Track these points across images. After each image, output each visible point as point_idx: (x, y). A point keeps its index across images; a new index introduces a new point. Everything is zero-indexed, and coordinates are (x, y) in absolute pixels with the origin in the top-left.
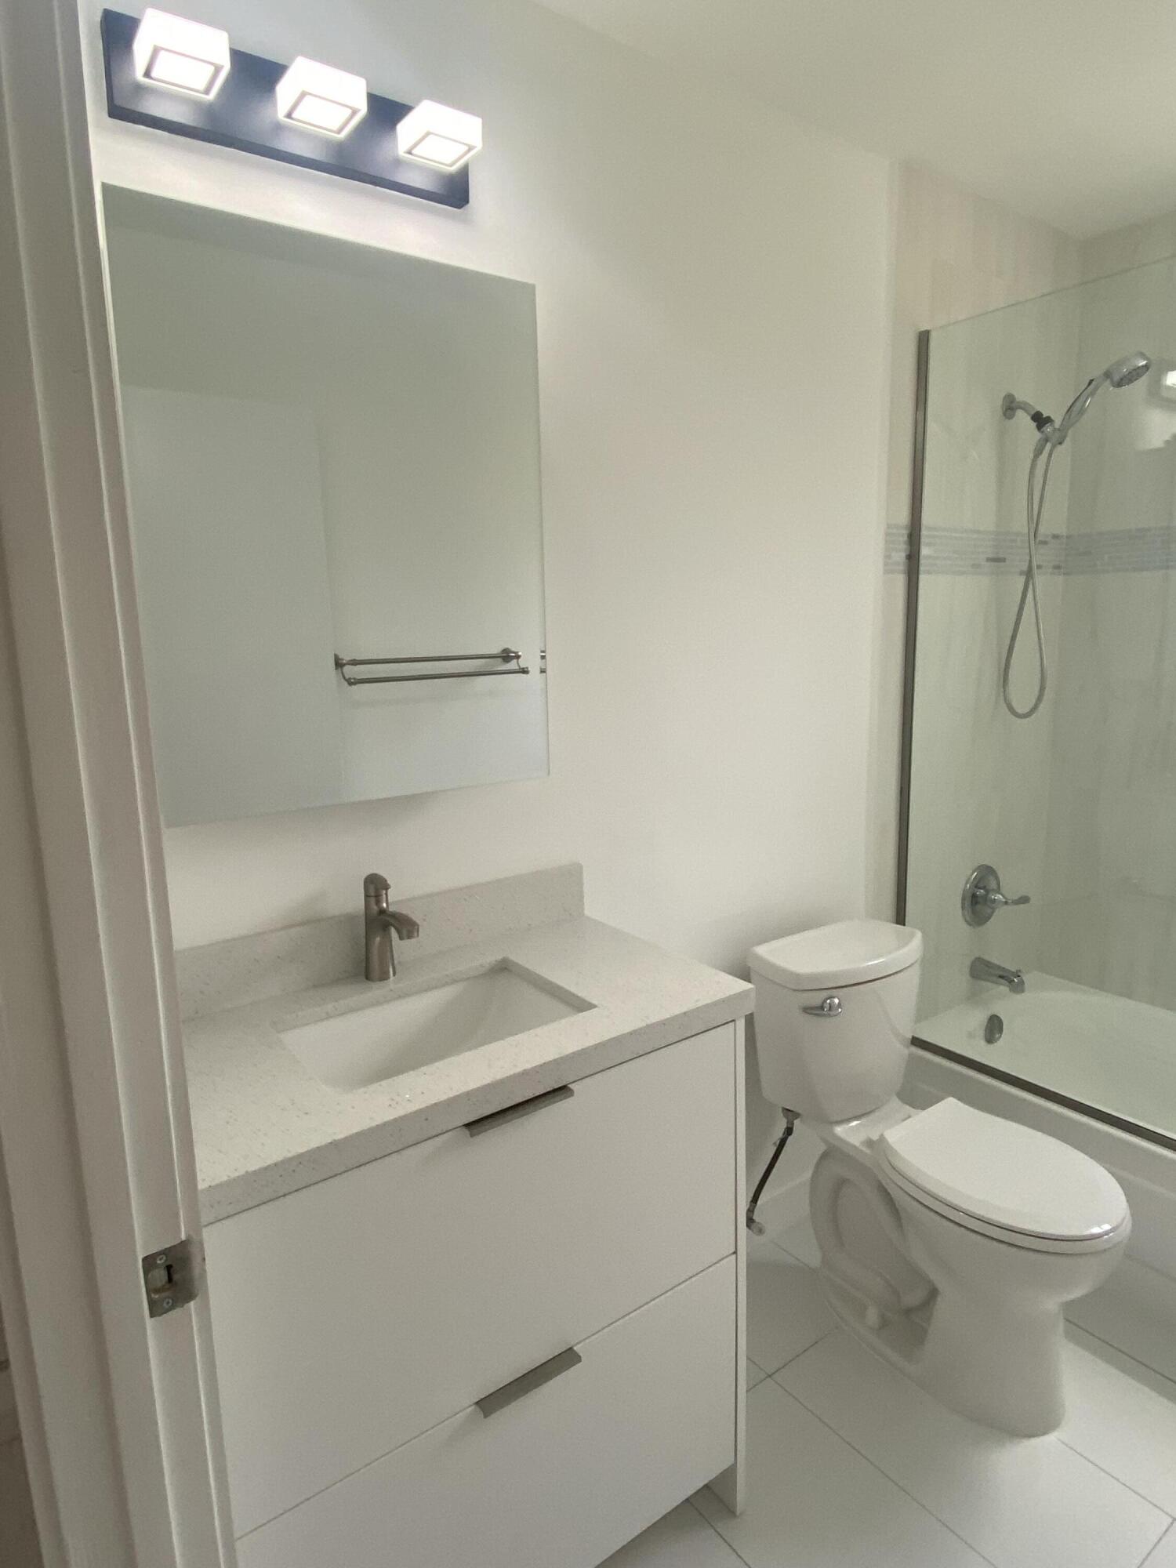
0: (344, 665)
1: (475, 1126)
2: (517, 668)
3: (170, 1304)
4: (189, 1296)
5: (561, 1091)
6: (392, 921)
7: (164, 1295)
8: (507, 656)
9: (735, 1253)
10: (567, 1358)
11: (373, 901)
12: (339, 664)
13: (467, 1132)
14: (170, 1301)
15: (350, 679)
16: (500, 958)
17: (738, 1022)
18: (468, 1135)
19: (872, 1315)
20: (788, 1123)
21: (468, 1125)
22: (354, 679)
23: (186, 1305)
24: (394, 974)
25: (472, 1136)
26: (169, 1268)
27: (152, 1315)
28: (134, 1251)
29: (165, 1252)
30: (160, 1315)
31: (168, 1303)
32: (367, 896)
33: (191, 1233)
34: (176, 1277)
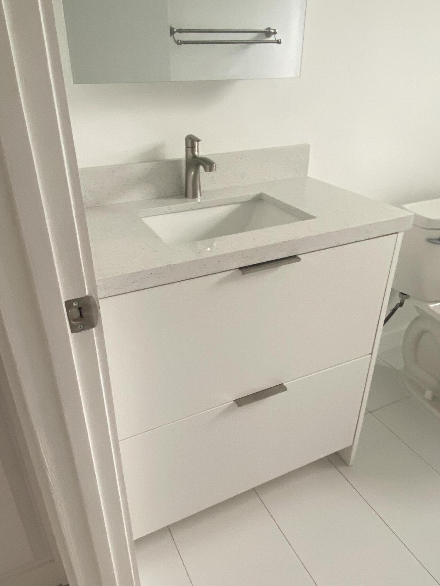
0: (175, 32)
1: (244, 269)
2: (274, 39)
3: (82, 328)
4: (93, 325)
5: (294, 258)
6: (202, 162)
7: (79, 322)
8: (268, 33)
9: (371, 354)
10: (280, 388)
11: (190, 150)
12: (172, 32)
13: (240, 272)
14: (82, 326)
15: (178, 41)
16: (258, 192)
17: (399, 234)
18: (241, 274)
19: (429, 394)
20: (401, 300)
21: (240, 268)
22: (180, 41)
23: (90, 330)
24: (201, 196)
25: (243, 274)
26: (80, 309)
27: (72, 331)
28: (60, 297)
29: (77, 300)
30: (77, 332)
31: (81, 327)
32: (187, 147)
33: (91, 293)
34: (84, 314)
